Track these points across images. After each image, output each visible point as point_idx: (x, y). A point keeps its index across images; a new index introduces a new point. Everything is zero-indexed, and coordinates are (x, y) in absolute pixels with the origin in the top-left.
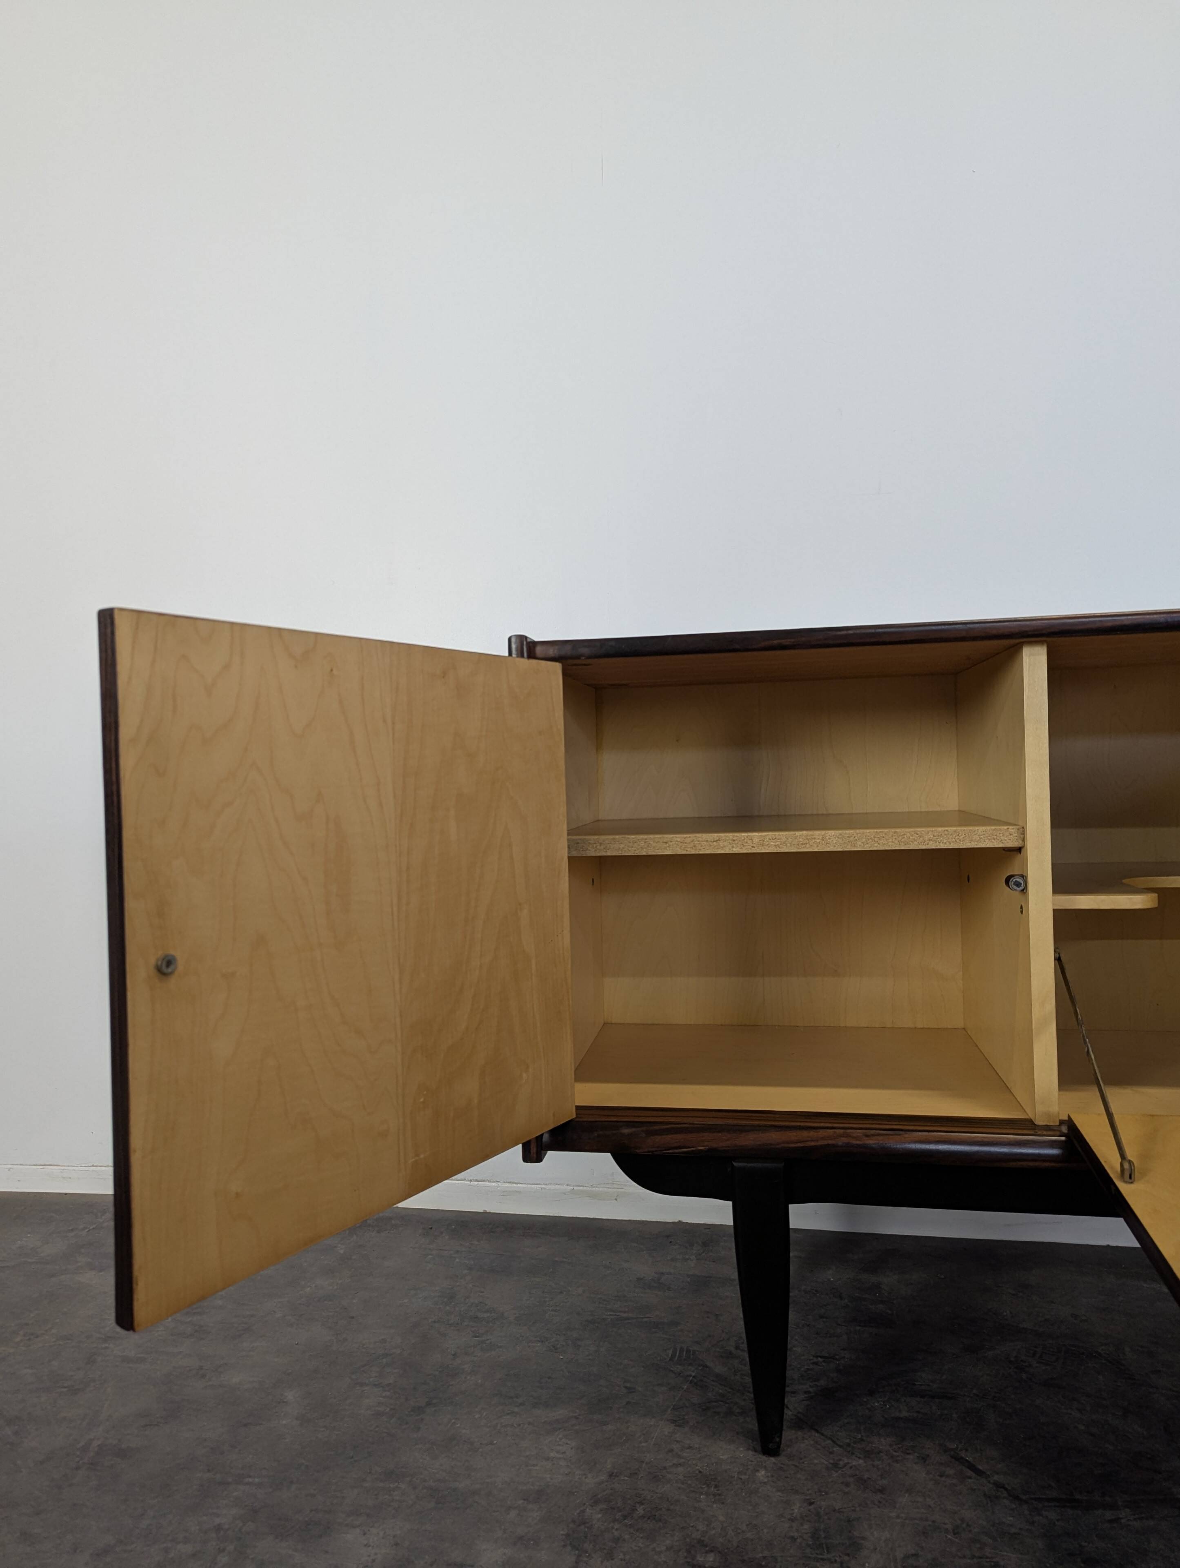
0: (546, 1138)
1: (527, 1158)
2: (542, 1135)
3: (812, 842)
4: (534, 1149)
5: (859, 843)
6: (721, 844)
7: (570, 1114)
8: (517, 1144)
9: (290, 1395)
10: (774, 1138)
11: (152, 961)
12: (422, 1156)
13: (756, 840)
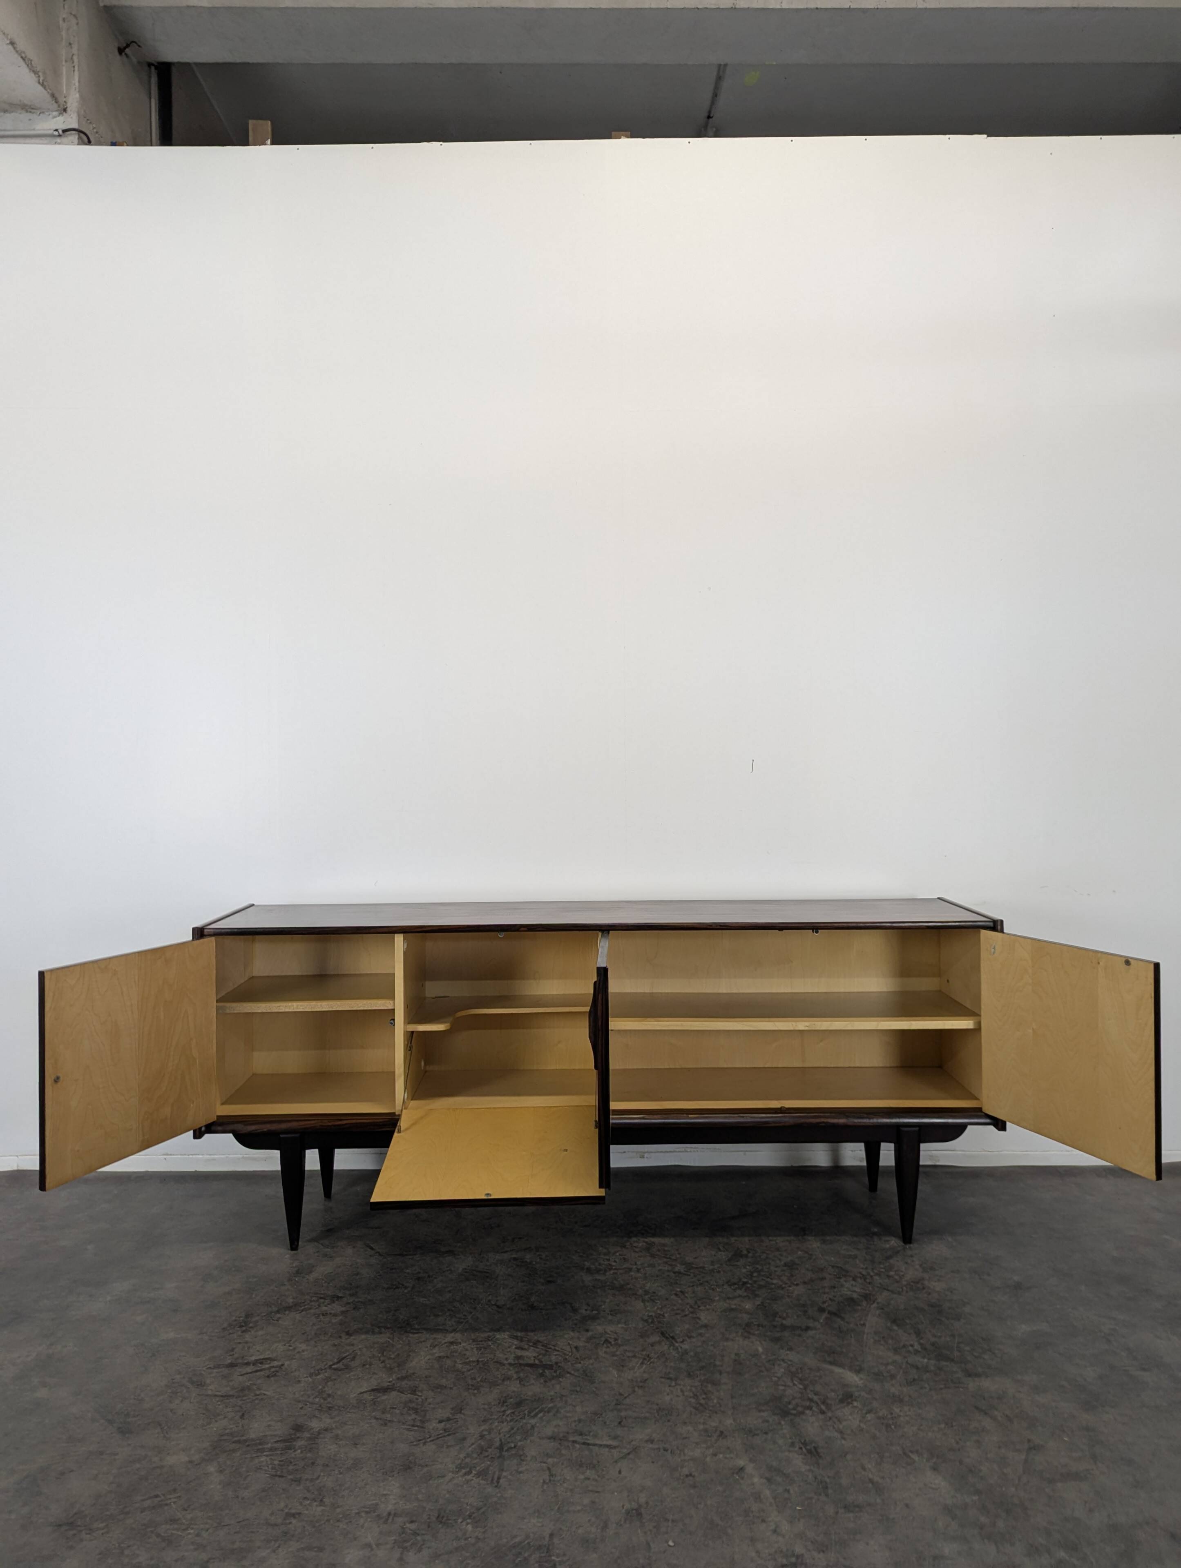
0: (203, 1129)
1: (195, 1137)
2: (201, 1128)
3: (317, 1007)
4: (197, 1133)
5: (334, 1007)
6: (281, 1008)
7: (214, 1118)
8: (189, 1130)
9: (89, 1247)
10: (294, 1125)
11: (53, 1078)
12: (146, 1137)
13: (295, 1006)
